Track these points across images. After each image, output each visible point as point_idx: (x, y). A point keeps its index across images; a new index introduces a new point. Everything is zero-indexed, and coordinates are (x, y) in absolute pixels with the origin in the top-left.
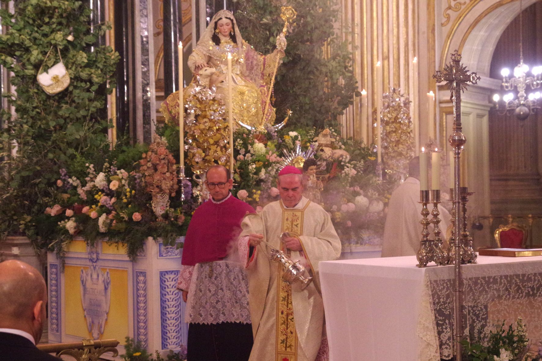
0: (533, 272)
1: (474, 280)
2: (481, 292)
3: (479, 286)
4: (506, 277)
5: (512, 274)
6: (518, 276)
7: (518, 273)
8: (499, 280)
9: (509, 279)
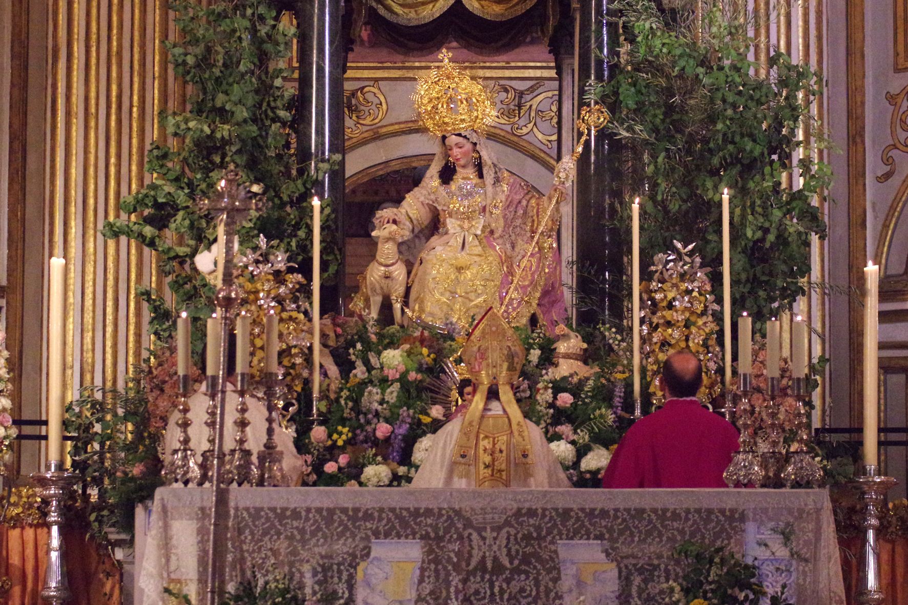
0: (377, 506)
1: (252, 511)
2: (265, 533)
3: (263, 520)
4: (319, 510)
5: (331, 506)
6: (344, 511)
7: (346, 505)
8: (303, 514)
9: (325, 513)
